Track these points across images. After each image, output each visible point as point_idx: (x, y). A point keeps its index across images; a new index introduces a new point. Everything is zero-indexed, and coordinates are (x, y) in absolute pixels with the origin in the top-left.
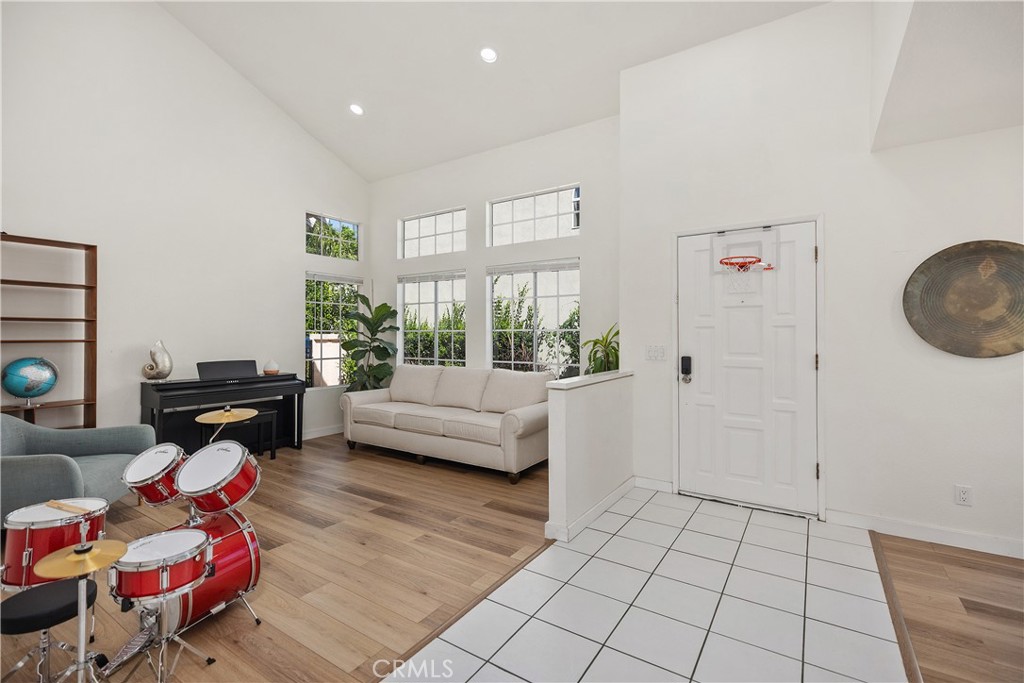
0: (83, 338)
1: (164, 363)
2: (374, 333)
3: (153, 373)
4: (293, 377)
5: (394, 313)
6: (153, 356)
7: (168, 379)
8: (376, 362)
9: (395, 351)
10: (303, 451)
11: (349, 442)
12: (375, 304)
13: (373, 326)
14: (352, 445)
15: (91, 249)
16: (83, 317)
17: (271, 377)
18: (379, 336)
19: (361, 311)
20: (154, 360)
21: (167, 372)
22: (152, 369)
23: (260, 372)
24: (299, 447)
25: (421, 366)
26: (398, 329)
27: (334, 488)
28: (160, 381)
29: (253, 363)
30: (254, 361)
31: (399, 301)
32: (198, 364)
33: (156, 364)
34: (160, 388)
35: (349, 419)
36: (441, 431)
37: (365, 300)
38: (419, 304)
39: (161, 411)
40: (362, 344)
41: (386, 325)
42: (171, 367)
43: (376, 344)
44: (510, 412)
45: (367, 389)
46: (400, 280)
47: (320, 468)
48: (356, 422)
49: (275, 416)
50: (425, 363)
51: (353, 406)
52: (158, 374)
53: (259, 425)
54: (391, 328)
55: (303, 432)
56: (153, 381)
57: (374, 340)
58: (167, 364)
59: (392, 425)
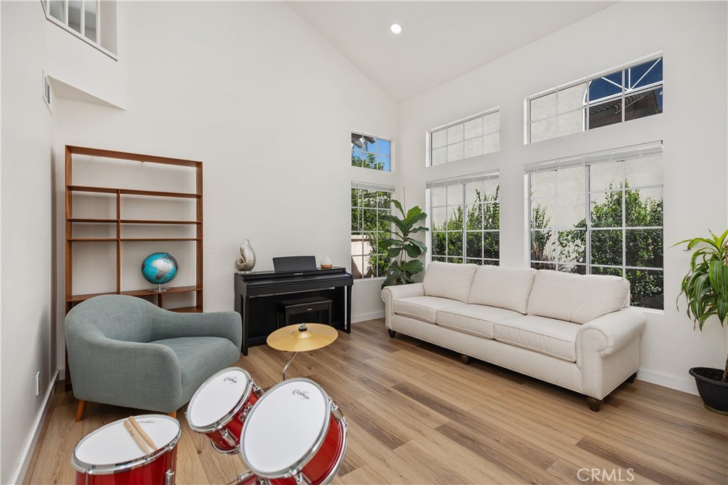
0: (195, 237)
1: (249, 256)
2: (406, 233)
3: (242, 265)
4: (343, 271)
5: (424, 216)
6: (242, 251)
7: (253, 271)
8: (407, 259)
9: (425, 249)
10: (352, 335)
11: (389, 330)
12: (407, 207)
13: (405, 227)
14: (392, 334)
15: (199, 165)
16: (195, 221)
17: (327, 271)
18: (410, 235)
19: (393, 214)
20: (243, 255)
21: (252, 265)
22: (241, 263)
23: (318, 266)
24: (348, 331)
25: (447, 264)
26: (427, 229)
27: (389, 386)
28: (248, 272)
29: (313, 258)
30: (314, 257)
31: (428, 205)
32: (274, 259)
33: (244, 258)
34: (248, 279)
35: (389, 311)
36: (492, 335)
37: (398, 205)
38: (447, 206)
39: (247, 298)
40: (396, 242)
41: (415, 226)
42: (255, 261)
43: (407, 243)
44: (592, 324)
45: (402, 283)
46: (429, 186)
47: (371, 357)
48: (396, 314)
49: (331, 305)
50: (451, 261)
51: (394, 299)
52: (246, 266)
53: (318, 312)
54: (421, 228)
55: (352, 316)
56: (243, 272)
57: (406, 240)
58: (252, 258)
59: (434, 321)
